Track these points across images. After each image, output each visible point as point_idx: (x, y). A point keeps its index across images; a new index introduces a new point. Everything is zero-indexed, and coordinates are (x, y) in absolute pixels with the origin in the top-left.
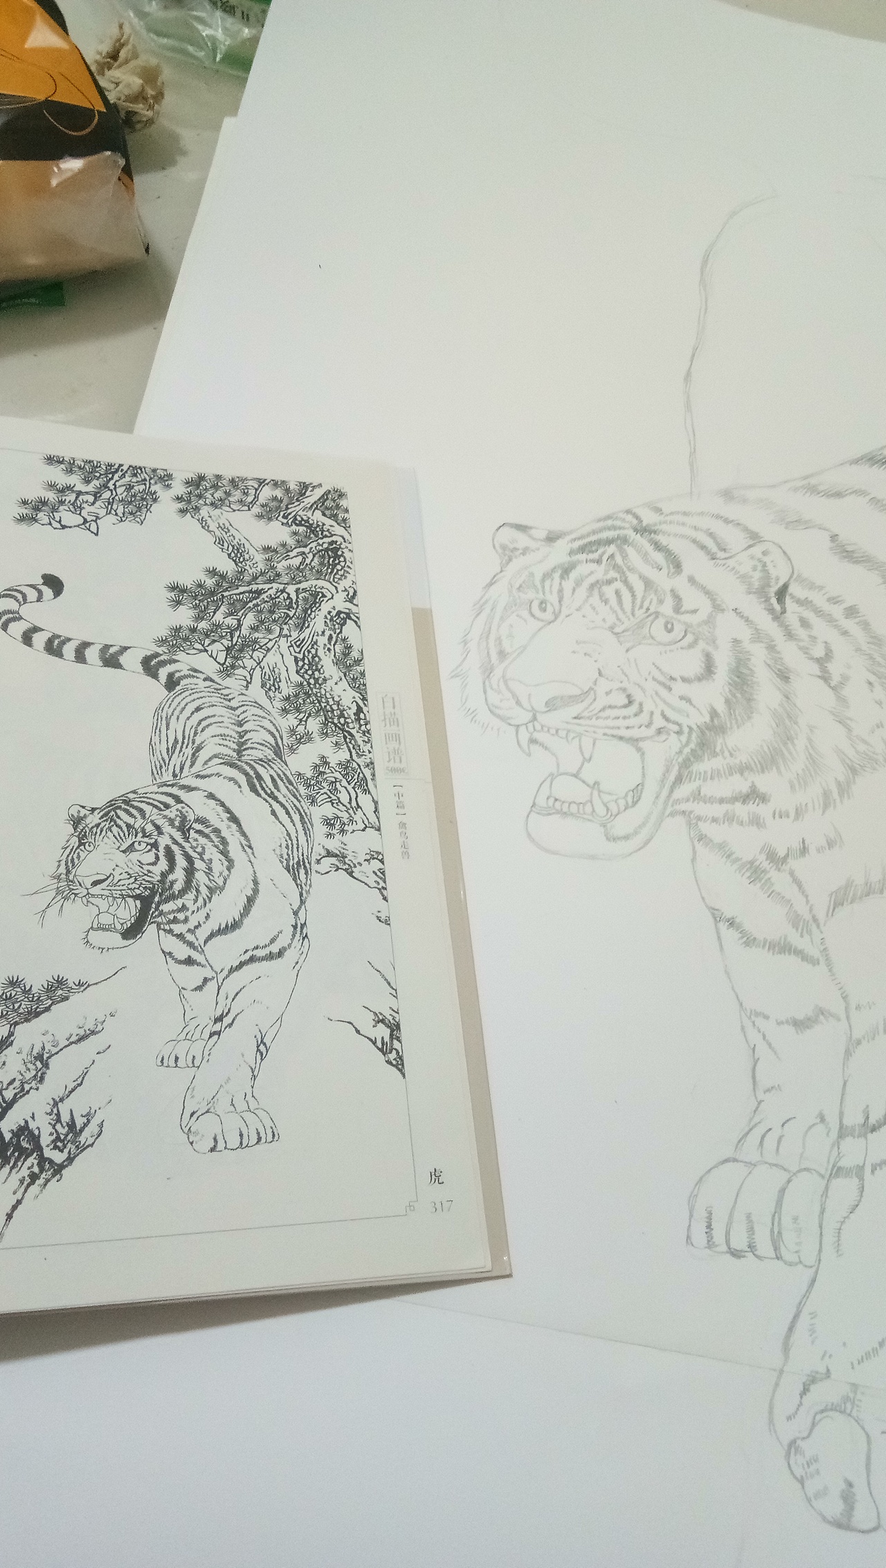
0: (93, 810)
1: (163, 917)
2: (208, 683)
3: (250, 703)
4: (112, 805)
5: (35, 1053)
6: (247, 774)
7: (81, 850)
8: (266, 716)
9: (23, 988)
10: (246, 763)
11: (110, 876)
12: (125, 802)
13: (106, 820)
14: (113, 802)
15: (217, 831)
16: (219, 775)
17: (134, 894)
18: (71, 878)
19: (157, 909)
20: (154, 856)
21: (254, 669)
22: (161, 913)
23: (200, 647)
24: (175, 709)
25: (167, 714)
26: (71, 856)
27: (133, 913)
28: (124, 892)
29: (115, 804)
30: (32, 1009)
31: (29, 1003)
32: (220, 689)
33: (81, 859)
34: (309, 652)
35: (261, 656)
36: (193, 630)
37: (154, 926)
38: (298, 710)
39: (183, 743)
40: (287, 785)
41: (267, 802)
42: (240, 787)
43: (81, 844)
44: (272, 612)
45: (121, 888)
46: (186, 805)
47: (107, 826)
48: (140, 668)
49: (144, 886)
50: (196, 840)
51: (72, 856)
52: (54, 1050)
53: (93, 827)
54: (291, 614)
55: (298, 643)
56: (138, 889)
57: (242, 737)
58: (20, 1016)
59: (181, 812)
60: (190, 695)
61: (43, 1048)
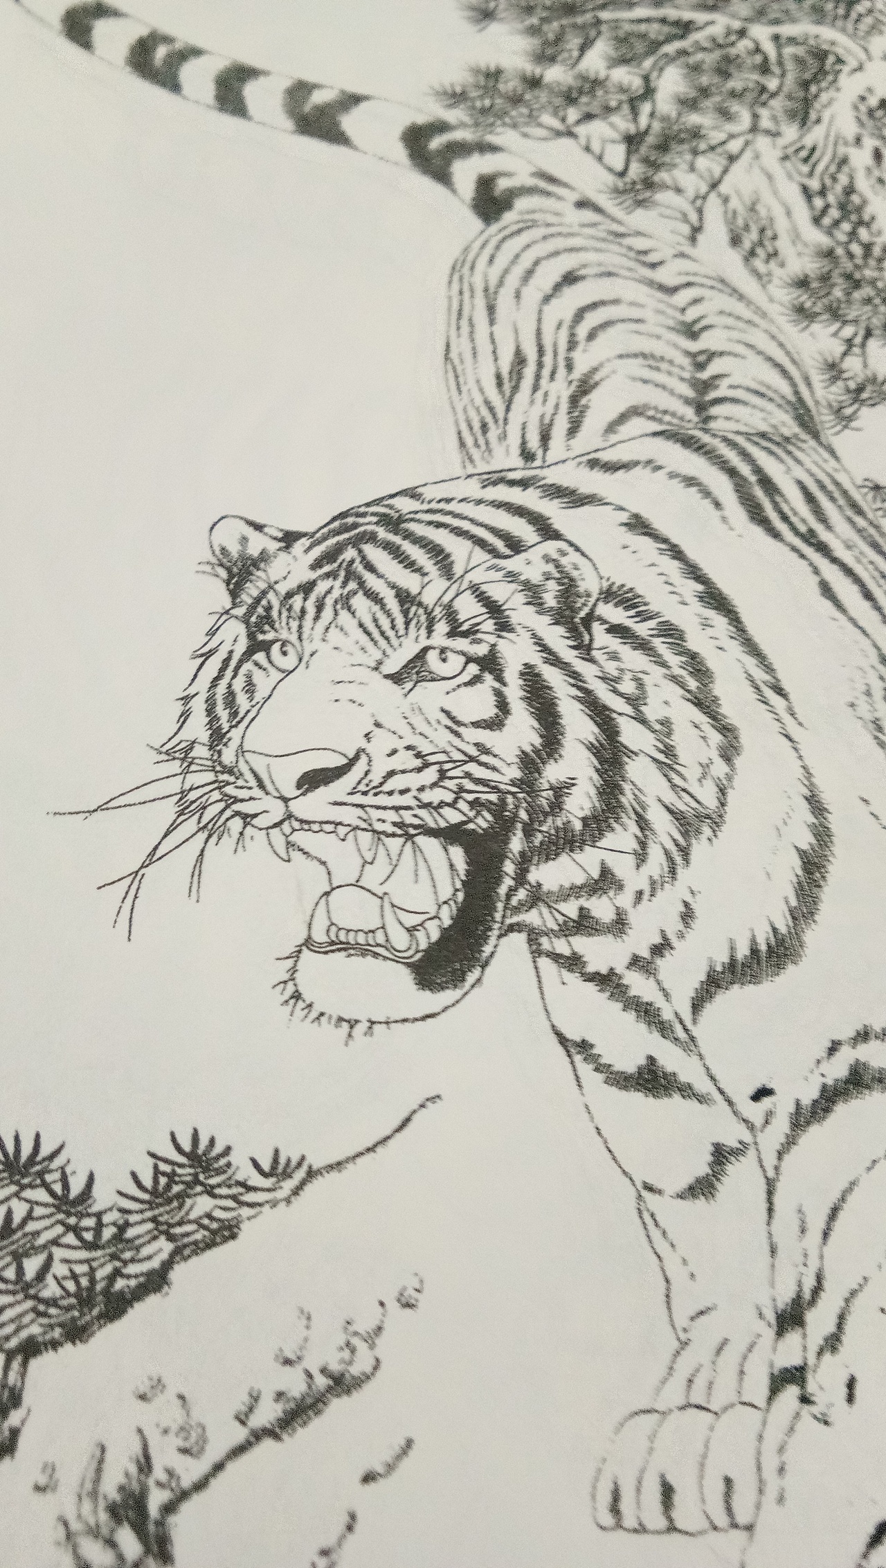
0: (289, 539)
1: (545, 910)
2: (588, 215)
3: (710, 283)
4: (347, 529)
5: (110, 1488)
6: (732, 472)
7: (256, 664)
8: (756, 319)
9: (58, 1188)
10: (725, 440)
11: (357, 757)
12: (384, 520)
13: (332, 575)
14: (350, 520)
15: (670, 632)
16: (653, 466)
17: (443, 824)
18: (228, 757)
19: (521, 878)
20: (492, 699)
21: (704, 198)
22: (537, 897)
23: (556, 124)
24: (506, 271)
25: (486, 281)
26: (223, 684)
27: (446, 892)
28: (408, 817)
29: (355, 526)
30: (93, 1281)
31: (83, 1254)
32: (622, 235)
33: (258, 697)
34: (834, 179)
35: (717, 171)
36: (534, 83)
37: (519, 939)
38: (835, 313)
39: (540, 365)
40: (850, 513)
41: (802, 556)
42: (717, 505)
43: (255, 646)
44: (723, 72)
45: (397, 800)
46: (571, 544)
47: (336, 593)
48: (400, 152)
49: (470, 797)
50: (614, 657)
51: (230, 686)
52: (190, 1471)
53: (289, 595)
54: (773, 84)
55: (804, 154)
56: (452, 805)
57: (700, 366)
58: (45, 1315)
59: (558, 566)
60: (545, 238)
61: (145, 1464)
